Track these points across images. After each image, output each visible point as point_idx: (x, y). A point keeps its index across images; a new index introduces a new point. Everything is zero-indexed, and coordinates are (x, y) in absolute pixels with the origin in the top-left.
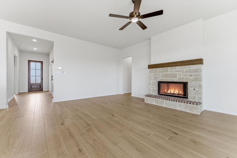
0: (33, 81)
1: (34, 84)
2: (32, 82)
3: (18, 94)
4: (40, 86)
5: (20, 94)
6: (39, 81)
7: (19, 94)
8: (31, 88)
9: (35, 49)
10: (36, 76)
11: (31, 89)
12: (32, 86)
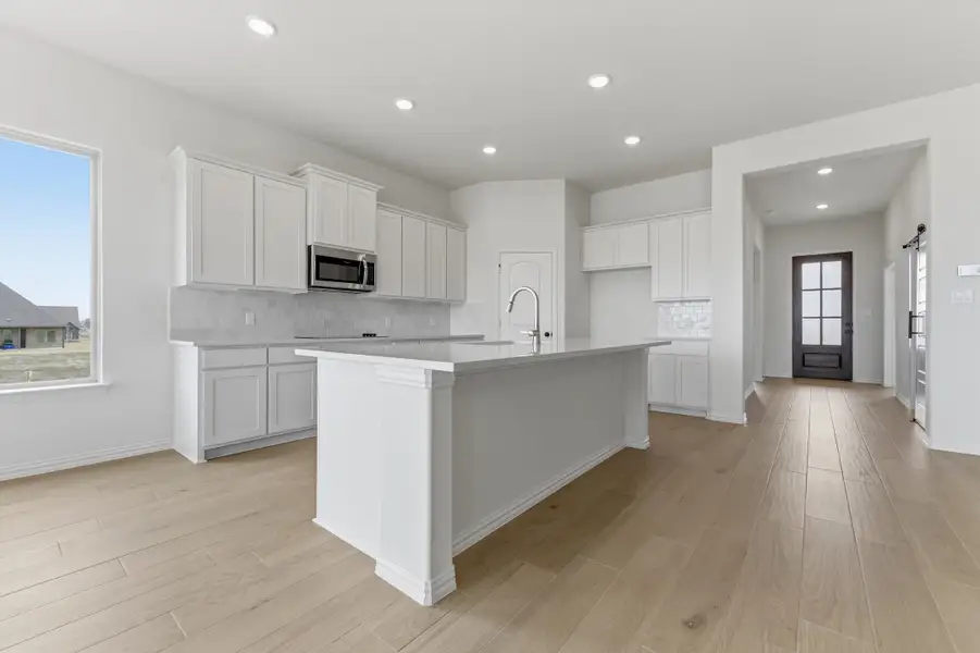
0: (810, 337)
1: (813, 350)
2: (806, 341)
3: (761, 380)
4: (837, 357)
5: (770, 382)
6: (834, 337)
7: (763, 383)
8: (804, 364)
9: (822, 207)
10: (821, 318)
11: (805, 368)
12: (807, 357)
